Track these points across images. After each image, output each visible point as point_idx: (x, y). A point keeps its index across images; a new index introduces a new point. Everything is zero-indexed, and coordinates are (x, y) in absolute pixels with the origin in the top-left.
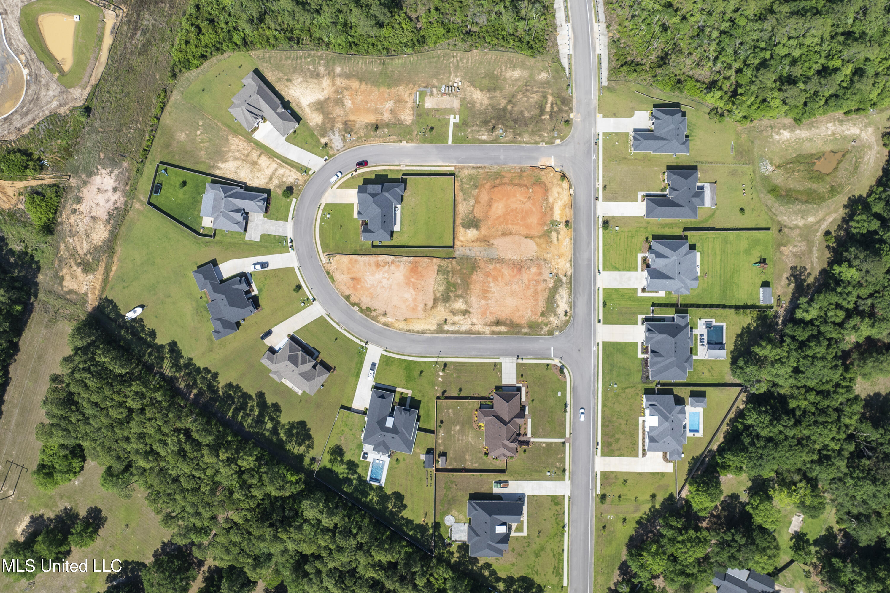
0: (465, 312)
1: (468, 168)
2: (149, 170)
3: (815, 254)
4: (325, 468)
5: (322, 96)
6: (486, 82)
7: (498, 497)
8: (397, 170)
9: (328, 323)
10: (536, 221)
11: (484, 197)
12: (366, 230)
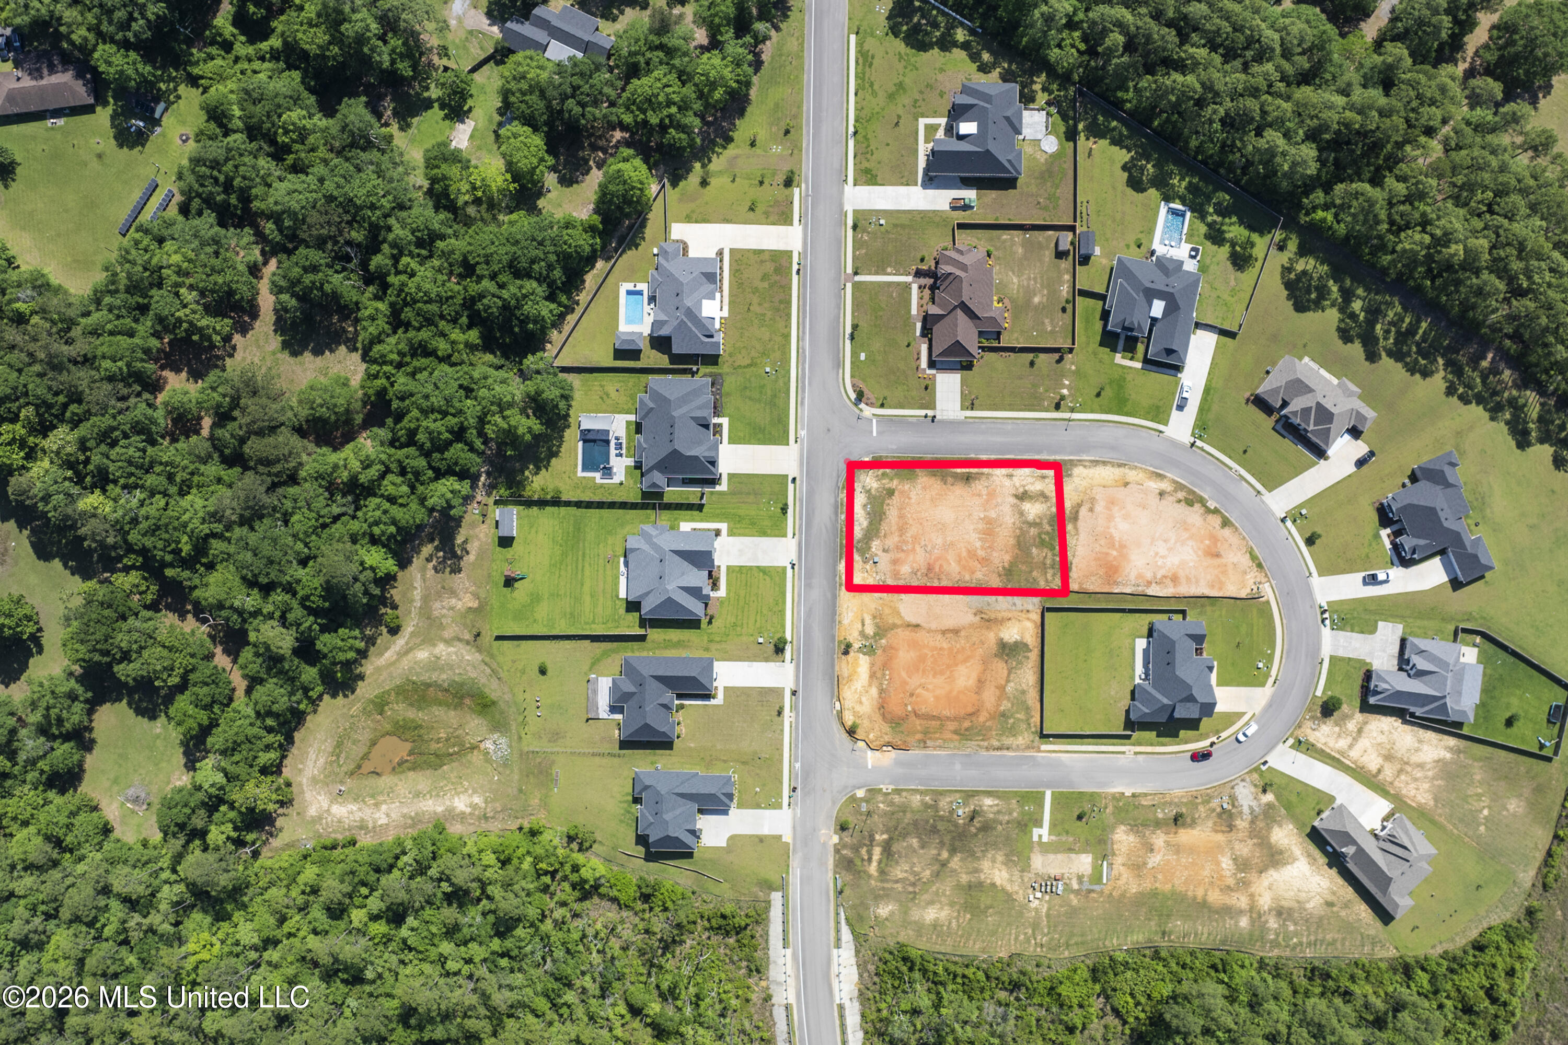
0: (1023, 496)
1: (1018, 748)
3: (417, 594)
4: (1262, 234)
5: (1273, 875)
6: (985, 900)
7: (967, 183)
8: (1140, 744)
9: (1259, 480)
10: (901, 654)
11: (989, 696)
12: (1199, 639)
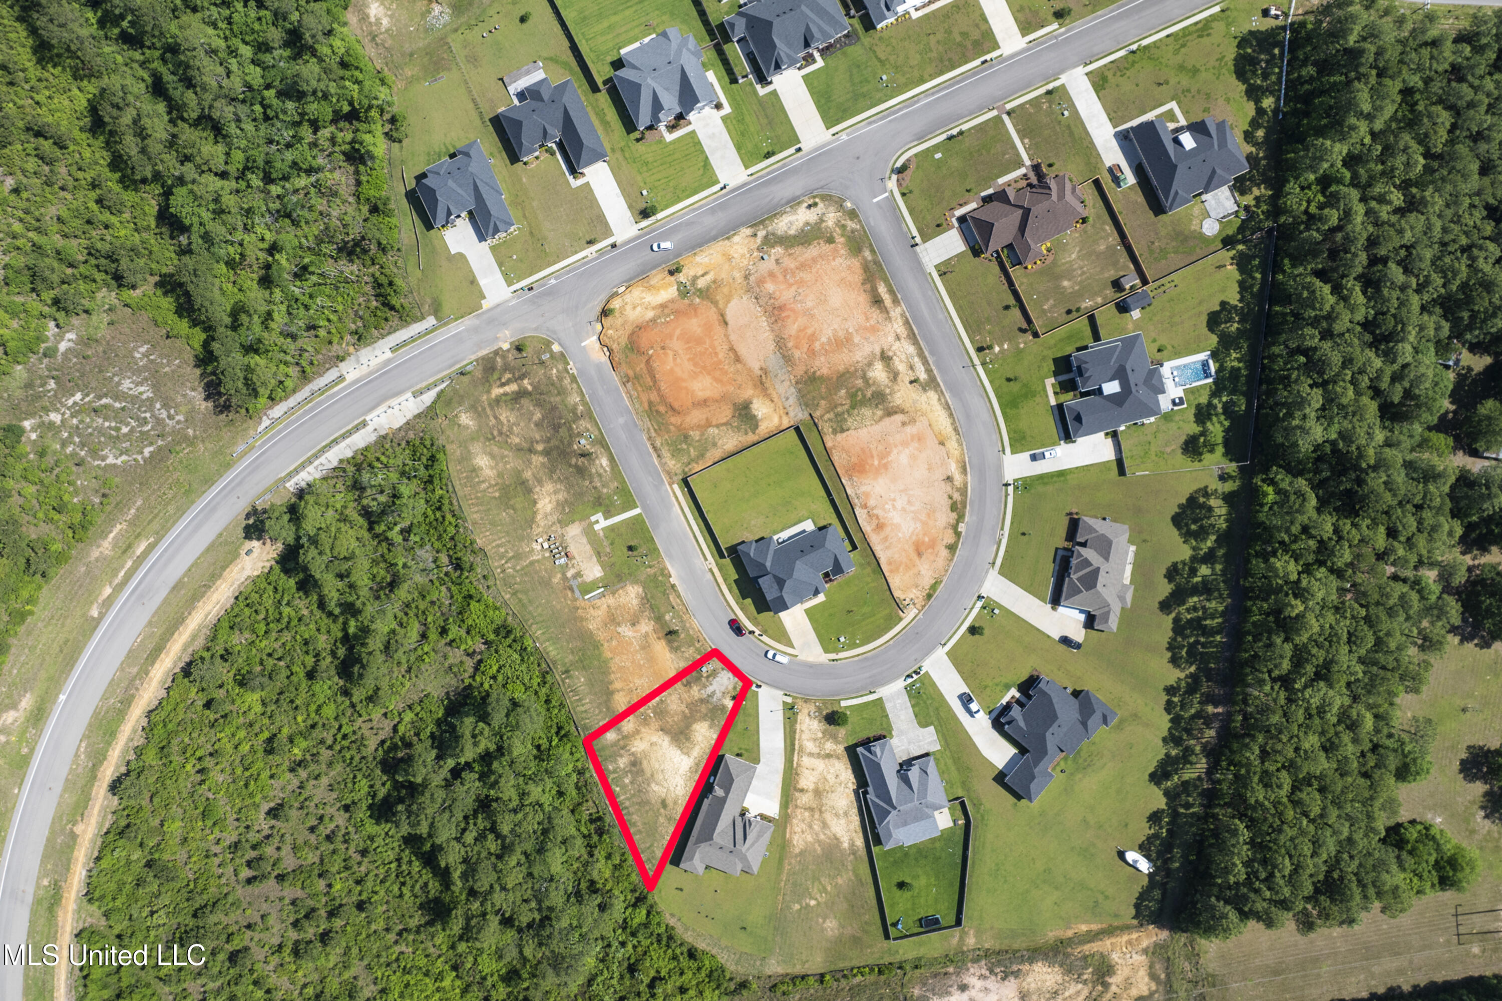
0: (886, 358)
1: (663, 465)
2: (907, 950)
4: (1226, 454)
5: (664, 741)
6: (519, 501)
7: (1139, 171)
8: (720, 570)
9: (1004, 559)
10: (694, 321)
11: (696, 417)
12: (838, 569)
